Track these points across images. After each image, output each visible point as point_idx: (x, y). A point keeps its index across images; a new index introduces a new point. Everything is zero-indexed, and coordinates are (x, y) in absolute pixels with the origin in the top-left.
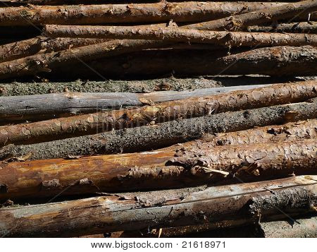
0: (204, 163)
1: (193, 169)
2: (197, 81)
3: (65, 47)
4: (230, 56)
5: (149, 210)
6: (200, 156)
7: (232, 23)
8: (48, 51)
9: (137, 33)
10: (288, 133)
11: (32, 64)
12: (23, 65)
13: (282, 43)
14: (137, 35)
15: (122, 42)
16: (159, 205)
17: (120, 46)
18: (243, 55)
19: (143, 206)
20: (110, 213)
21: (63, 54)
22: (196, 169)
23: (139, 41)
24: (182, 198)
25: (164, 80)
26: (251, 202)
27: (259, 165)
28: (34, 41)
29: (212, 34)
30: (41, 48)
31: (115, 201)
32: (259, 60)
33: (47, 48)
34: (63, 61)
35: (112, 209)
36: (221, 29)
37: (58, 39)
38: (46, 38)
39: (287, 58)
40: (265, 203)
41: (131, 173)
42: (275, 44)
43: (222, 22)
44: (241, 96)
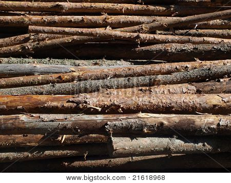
0: (88, 102)
1: (81, 105)
2: (118, 62)
3: (43, 39)
4: (139, 48)
5: (46, 123)
6: (87, 99)
7: (142, 29)
8: (34, 41)
9: (82, 32)
10: (151, 91)
11: (23, 48)
12: (19, 48)
13: (173, 42)
14: (82, 34)
15: (75, 37)
16: (52, 121)
17: (74, 40)
18: (148, 48)
19: (43, 121)
20: (24, 123)
21: (41, 43)
22: (82, 105)
23: (85, 37)
24: (66, 119)
25: (98, 61)
26: (107, 124)
27: (121, 106)
28: (27, 35)
29: (128, 35)
30: (30, 39)
31: (28, 117)
32: (157, 51)
33: (34, 39)
34: (41, 47)
35: (25, 120)
36: (135, 32)
37: (40, 34)
38: (34, 34)
39: (174, 51)
40: (115, 126)
41: (46, 105)
42: (169, 42)
43: (136, 27)
44: (130, 69)
